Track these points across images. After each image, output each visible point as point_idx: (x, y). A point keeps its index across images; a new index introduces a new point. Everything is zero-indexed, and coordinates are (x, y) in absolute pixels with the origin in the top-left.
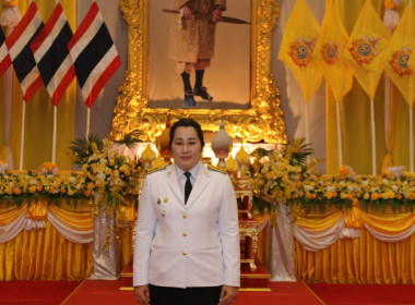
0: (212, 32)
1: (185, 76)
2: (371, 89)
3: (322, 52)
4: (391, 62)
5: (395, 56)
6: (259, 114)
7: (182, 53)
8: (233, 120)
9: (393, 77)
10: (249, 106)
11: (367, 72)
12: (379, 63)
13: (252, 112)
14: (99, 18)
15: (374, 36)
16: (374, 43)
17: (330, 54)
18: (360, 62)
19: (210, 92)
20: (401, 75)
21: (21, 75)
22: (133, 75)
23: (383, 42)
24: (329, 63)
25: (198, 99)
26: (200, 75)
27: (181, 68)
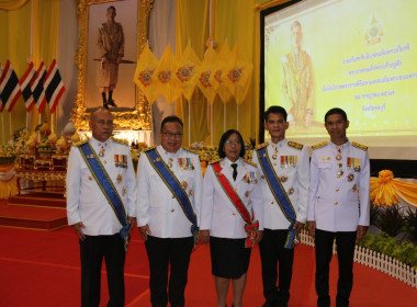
0: (117, 69)
1: (104, 94)
2: (188, 96)
3: (159, 76)
4: (201, 79)
5: (202, 75)
6: (139, 113)
7: (102, 82)
8: (126, 117)
9: (202, 88)
10: (134, 110)
11: (187, 86)
12: (193, 81)
13: (135, 112)
14: (56, 66)
15: (191, 64)
16: (191, 68)
17: (164, 77)
18: (182, 81)
19: (116, 102)
20: (206, 87)
21: (26, 99)
22: (79, 95)
23: (197, 67)
24: (164, 82)
25: (110, 106)
26: (111, 93)
27: (102, 90)
